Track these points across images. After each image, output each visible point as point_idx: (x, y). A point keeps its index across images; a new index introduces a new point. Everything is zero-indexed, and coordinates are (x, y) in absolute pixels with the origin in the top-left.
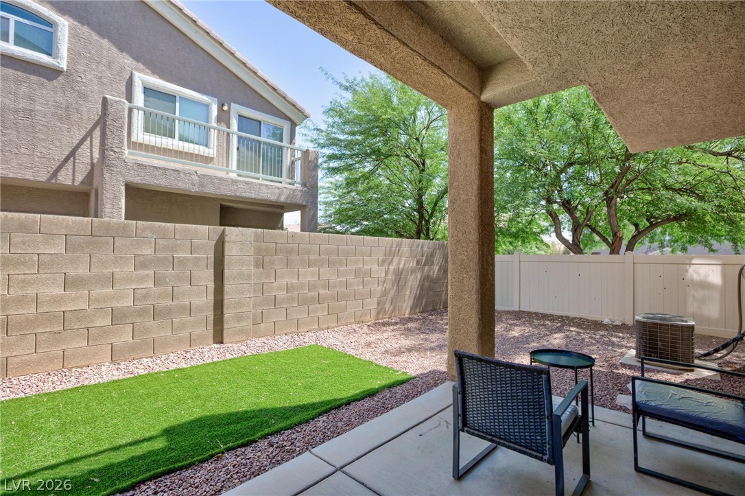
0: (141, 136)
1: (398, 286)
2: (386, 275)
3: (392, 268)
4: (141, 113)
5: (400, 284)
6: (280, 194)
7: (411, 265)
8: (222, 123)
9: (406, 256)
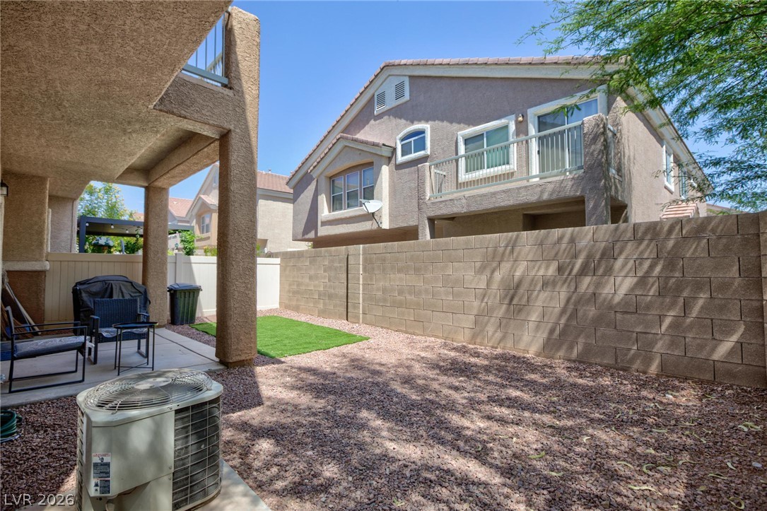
0: (463, 177)
1: (510, 303)
2: (488, 285)
3: (498, 276)
4: (463, 158)
5: (515, 302)
6: (542, 192)
7: (541, 272)
8: (521, 135)
9: (530, 258)
